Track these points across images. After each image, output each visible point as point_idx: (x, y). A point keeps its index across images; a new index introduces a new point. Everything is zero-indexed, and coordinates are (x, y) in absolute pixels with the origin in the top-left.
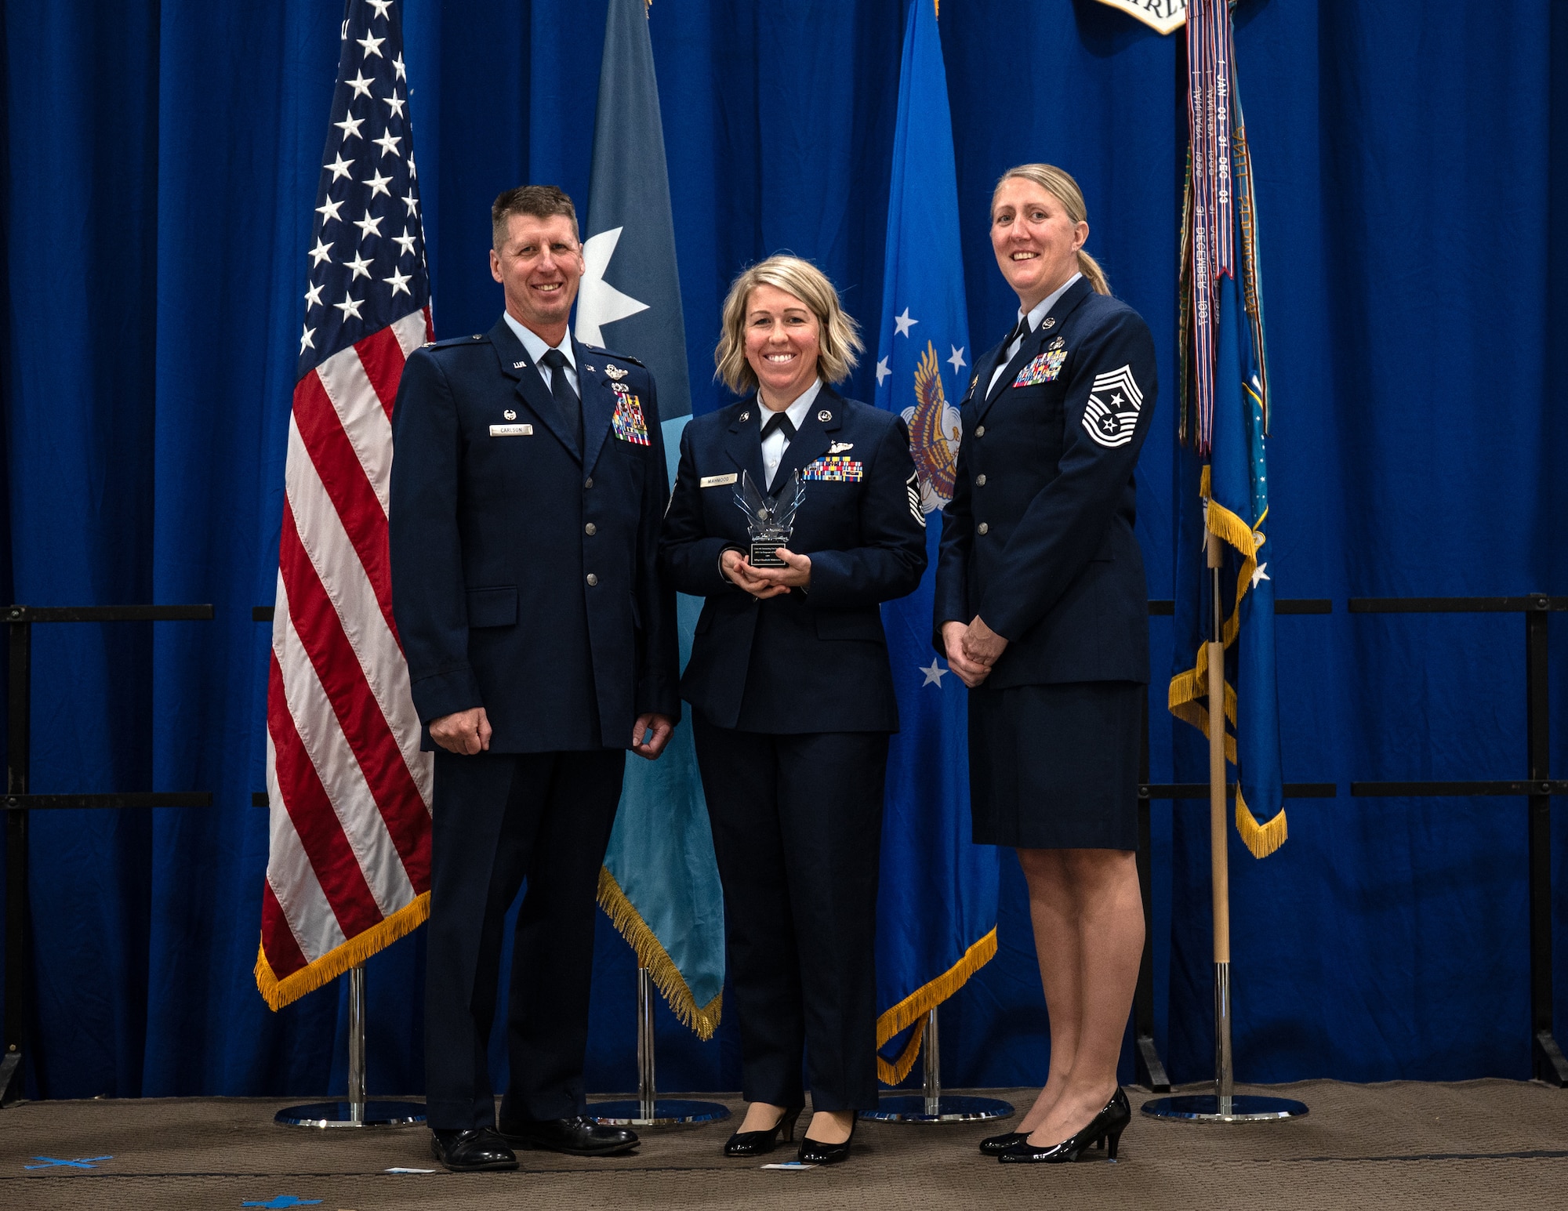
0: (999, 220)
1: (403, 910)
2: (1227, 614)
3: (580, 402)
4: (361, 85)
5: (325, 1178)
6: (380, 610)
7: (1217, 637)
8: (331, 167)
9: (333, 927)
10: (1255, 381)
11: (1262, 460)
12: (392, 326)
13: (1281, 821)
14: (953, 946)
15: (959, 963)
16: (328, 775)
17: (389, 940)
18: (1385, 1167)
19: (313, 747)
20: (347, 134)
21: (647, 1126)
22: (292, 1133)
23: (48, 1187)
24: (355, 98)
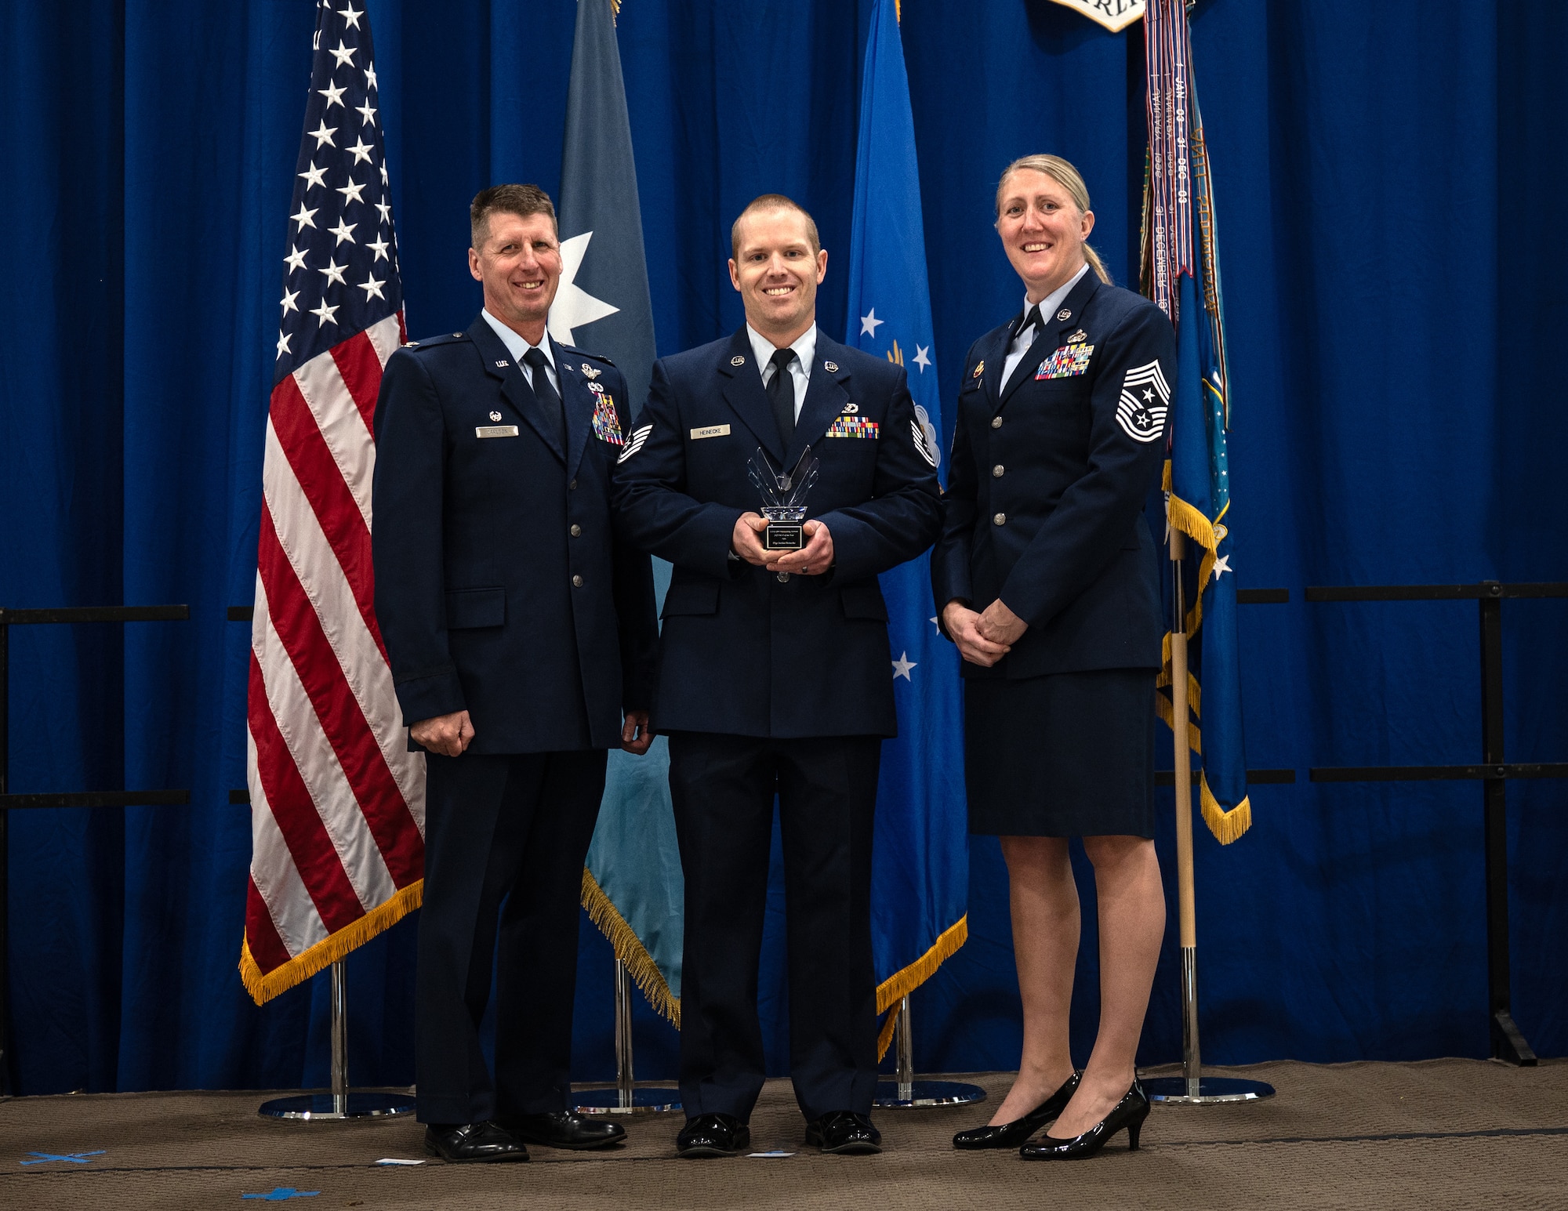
0: (1009, 212)
1: (385, 904)
2: (1189, 605)
3: (562, 402)
4: (334, 94)
5: (318, 1170)
6: (358, 610)
7: (1180, 628)
8: (305, 175)
9: (316, 922)
10: (1216, 376)
11: (1223, 455)
12: (367, 331)
13: (1244, 808)
14: (924, 934)
15: (931, 950)
16: (309, 772)
17: (371, 935)
18: (1356, 1147)
19: (294, 745)
20: (320, 142)
21: (626, 1114)
22: (278, 1125)
23: (48, 1182)
24: (328, 107)
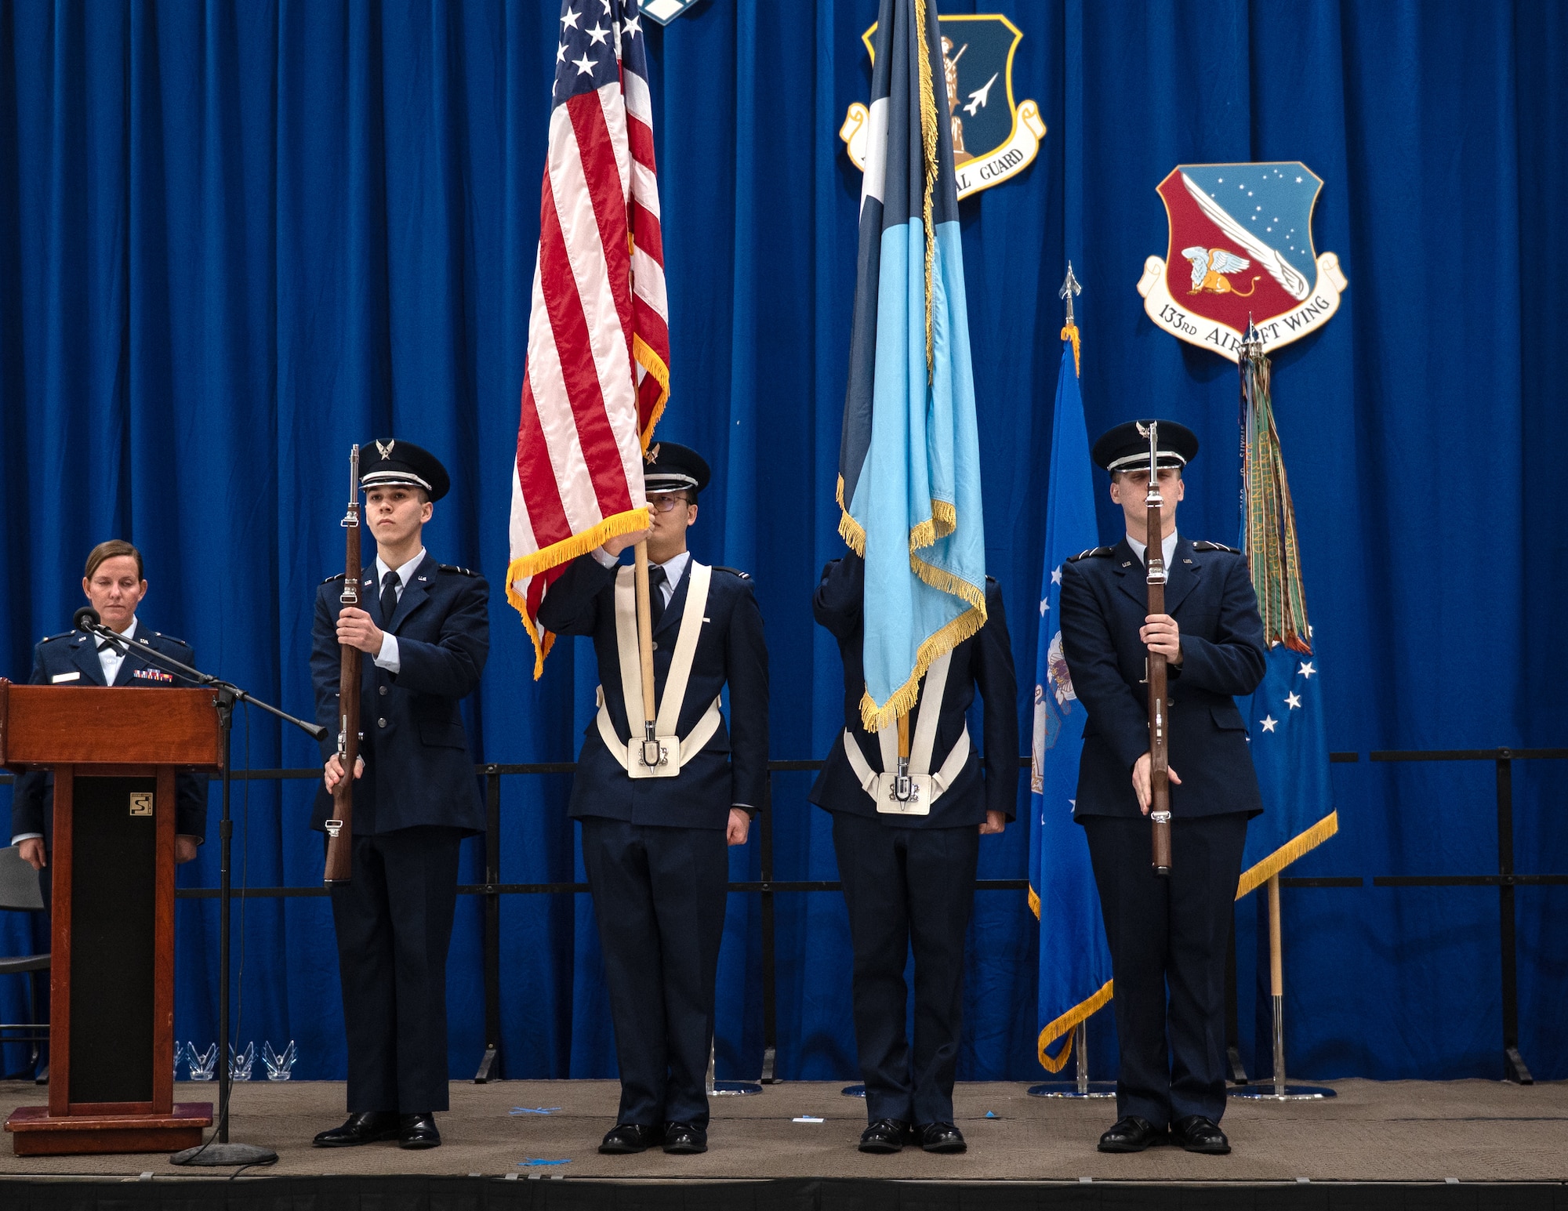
15: (1097, 993)
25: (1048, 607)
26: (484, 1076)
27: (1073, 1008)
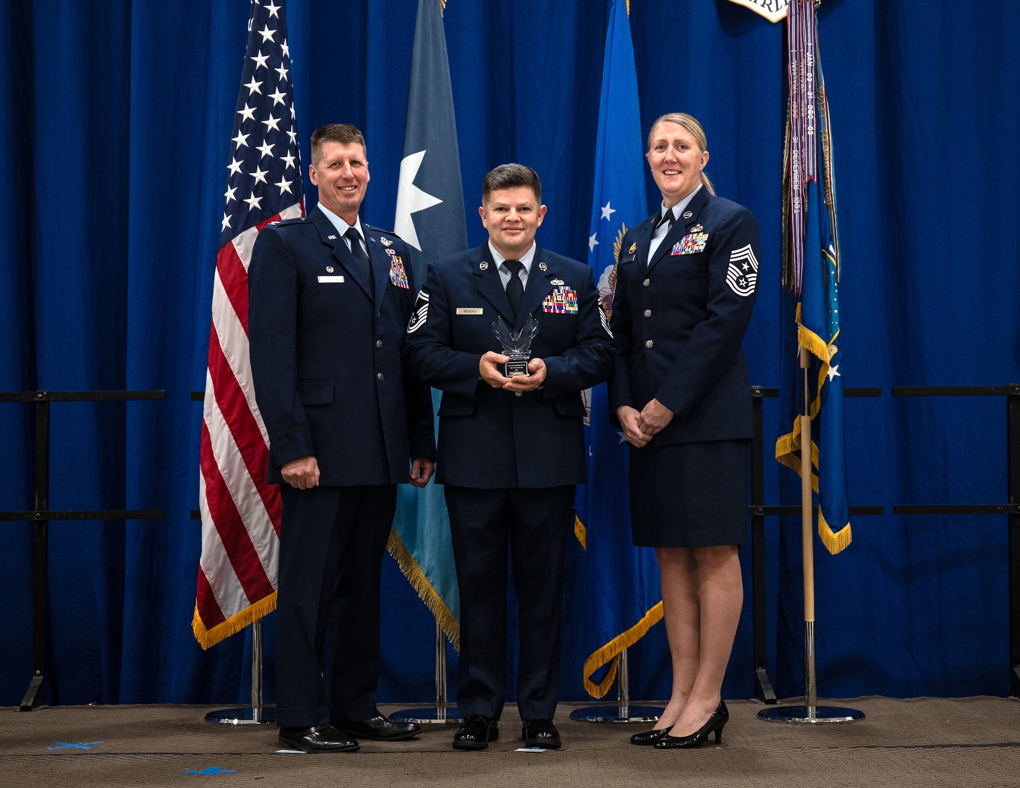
0: (656, 148)
2: (812, 398)
3: (368, 259)
4: (261, 60)
5: (238, 756)
7: (806, 412)
8: (241, 112)
9: (242, 596)
10: (831, 248)
11: (835, 299)
12: (280, 214)
13: (847, 530)
14: (637, 610)
15: (642, 621)
16: (239, 499)
18: (913, 752)
19: (229, 481)
20: (252, 91)
21: (442, 724)
22: (216, 727)
23: (63, 761)
24: (257, 68)
25: (597, 243)
26: (30, 704)
27: (618, 636)
